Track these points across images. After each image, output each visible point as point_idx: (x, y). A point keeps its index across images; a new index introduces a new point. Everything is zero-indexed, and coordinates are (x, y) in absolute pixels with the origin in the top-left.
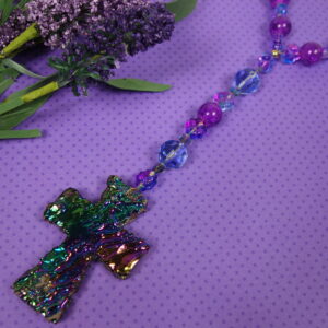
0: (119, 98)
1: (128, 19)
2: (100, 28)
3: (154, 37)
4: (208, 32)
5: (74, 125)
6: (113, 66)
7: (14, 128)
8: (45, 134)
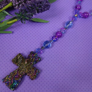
0: (34, 24)
1: (38, 4)
2: (30, 5)
3: (44, 9)
4: (61, 6)
5: (21, 30)
6: (33, 16)
7: (5, 30)
8: (13, 32)
